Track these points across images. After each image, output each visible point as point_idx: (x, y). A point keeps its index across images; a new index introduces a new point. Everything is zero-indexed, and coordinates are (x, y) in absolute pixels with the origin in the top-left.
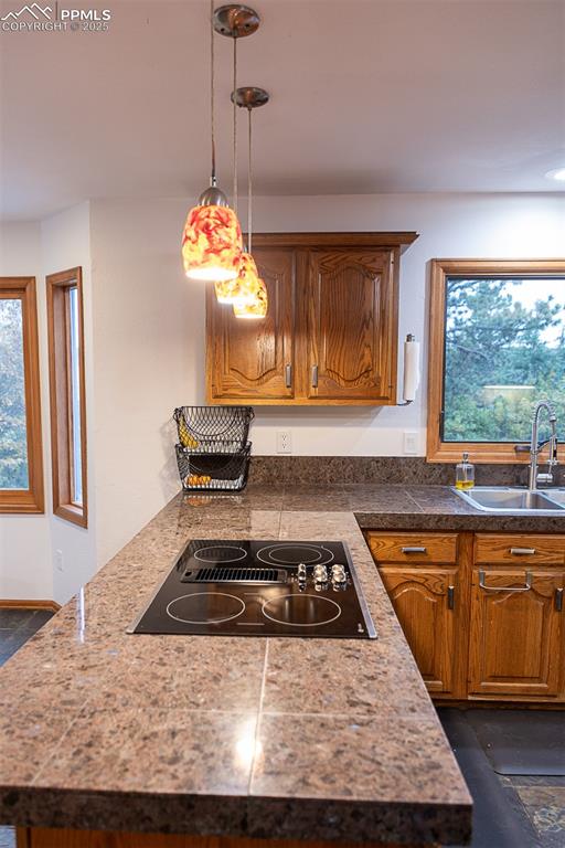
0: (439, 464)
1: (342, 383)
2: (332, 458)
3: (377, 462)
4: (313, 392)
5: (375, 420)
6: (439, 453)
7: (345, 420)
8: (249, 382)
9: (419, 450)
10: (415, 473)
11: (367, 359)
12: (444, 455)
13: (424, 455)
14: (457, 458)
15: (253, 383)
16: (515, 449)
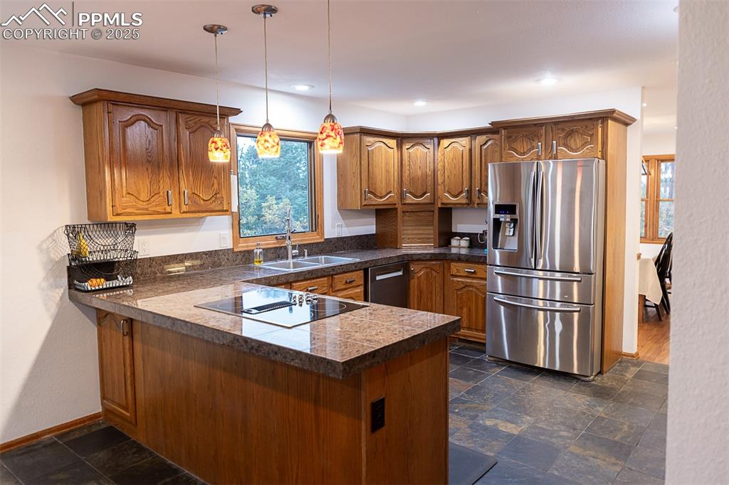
0: (240, 252)
1: (202, 202)
2: (178, 255)
3: (206, 254)
4: (184, 208)
5: (203, 227)
6: (240, 245)
7: (185, 228)
8: (141, 203)
9: (228, 244)
10: (228, 259)
11: (216, 186)
12: (242, 246)
13: (232, 247)
14: (253, 246)
15: (144, 203)
16: (276, 238)
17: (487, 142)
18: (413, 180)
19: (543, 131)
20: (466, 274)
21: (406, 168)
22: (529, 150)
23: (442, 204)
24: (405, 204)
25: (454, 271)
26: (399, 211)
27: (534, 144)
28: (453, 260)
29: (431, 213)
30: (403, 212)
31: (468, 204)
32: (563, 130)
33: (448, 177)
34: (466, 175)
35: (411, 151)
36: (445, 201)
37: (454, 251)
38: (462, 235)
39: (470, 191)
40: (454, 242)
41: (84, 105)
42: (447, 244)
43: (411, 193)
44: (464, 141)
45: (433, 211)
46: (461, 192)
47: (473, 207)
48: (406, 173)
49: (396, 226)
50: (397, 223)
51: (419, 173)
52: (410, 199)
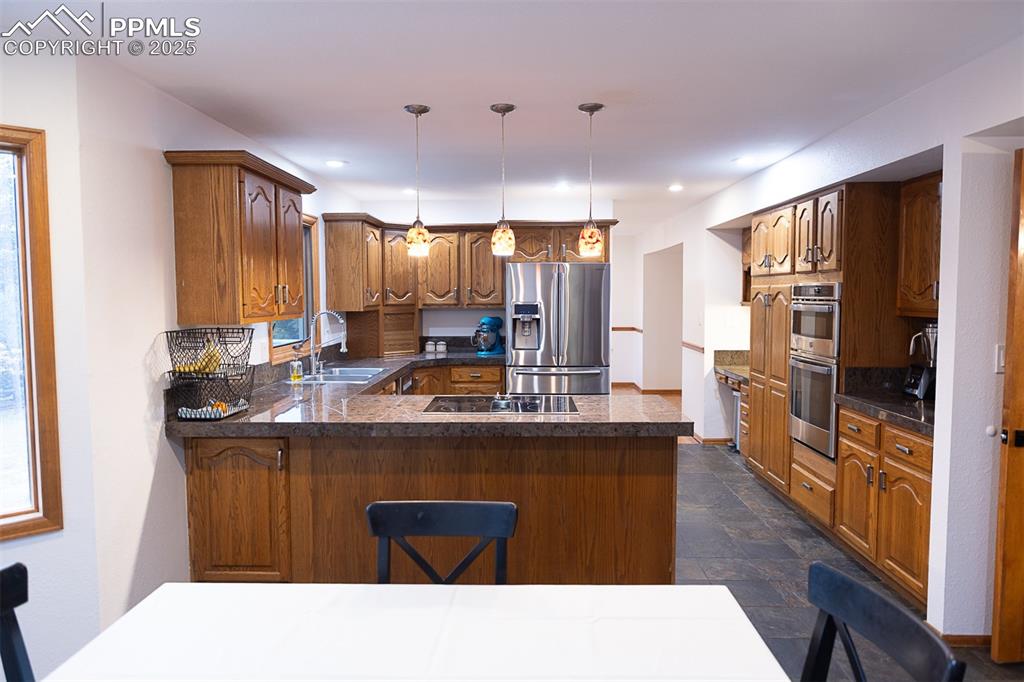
0: (276, 366)
4: (283, 309)
6: (274, 357)
10: (268, 375)
13: (268, 360)
14: (282, 358)
16: (294, 347)
17: (477, 240)
18: (395, 278)
19: (552, 234)
20: (471, 379)
21: (388, 263)
22: (538, 252)
23: (424, 305)
24: (387, 305)
25: (456, 377)
26: (381, 314)
27: (543, 245)
28: (455, 366)
29: (410, 316)
30: (385, 314)
31: (455, 305)
32: (571, 234)
33: (432, 275)
34: (454, 273)
35: (393, 244)
36: (428, 302)
37: (430, 357)
38: (437, 340)
39: (458, 291)
40: (430, 347)
41: (173, 165)
42: (422, 349)
43: (393, 293)
44: (453, 237)
45: (413, 314)
46: (449, 292)
47: (462, 309)
48: (388, 270)
49: (378, 331)
50: (378, 327)
51: (401, 269)
52: (392, 300)
